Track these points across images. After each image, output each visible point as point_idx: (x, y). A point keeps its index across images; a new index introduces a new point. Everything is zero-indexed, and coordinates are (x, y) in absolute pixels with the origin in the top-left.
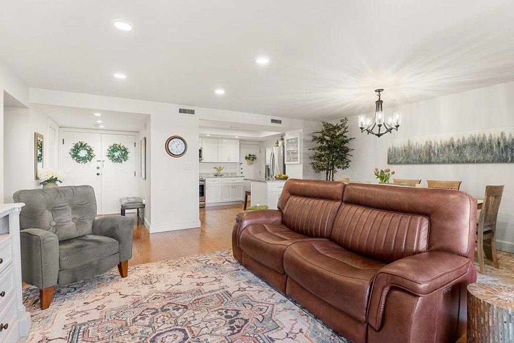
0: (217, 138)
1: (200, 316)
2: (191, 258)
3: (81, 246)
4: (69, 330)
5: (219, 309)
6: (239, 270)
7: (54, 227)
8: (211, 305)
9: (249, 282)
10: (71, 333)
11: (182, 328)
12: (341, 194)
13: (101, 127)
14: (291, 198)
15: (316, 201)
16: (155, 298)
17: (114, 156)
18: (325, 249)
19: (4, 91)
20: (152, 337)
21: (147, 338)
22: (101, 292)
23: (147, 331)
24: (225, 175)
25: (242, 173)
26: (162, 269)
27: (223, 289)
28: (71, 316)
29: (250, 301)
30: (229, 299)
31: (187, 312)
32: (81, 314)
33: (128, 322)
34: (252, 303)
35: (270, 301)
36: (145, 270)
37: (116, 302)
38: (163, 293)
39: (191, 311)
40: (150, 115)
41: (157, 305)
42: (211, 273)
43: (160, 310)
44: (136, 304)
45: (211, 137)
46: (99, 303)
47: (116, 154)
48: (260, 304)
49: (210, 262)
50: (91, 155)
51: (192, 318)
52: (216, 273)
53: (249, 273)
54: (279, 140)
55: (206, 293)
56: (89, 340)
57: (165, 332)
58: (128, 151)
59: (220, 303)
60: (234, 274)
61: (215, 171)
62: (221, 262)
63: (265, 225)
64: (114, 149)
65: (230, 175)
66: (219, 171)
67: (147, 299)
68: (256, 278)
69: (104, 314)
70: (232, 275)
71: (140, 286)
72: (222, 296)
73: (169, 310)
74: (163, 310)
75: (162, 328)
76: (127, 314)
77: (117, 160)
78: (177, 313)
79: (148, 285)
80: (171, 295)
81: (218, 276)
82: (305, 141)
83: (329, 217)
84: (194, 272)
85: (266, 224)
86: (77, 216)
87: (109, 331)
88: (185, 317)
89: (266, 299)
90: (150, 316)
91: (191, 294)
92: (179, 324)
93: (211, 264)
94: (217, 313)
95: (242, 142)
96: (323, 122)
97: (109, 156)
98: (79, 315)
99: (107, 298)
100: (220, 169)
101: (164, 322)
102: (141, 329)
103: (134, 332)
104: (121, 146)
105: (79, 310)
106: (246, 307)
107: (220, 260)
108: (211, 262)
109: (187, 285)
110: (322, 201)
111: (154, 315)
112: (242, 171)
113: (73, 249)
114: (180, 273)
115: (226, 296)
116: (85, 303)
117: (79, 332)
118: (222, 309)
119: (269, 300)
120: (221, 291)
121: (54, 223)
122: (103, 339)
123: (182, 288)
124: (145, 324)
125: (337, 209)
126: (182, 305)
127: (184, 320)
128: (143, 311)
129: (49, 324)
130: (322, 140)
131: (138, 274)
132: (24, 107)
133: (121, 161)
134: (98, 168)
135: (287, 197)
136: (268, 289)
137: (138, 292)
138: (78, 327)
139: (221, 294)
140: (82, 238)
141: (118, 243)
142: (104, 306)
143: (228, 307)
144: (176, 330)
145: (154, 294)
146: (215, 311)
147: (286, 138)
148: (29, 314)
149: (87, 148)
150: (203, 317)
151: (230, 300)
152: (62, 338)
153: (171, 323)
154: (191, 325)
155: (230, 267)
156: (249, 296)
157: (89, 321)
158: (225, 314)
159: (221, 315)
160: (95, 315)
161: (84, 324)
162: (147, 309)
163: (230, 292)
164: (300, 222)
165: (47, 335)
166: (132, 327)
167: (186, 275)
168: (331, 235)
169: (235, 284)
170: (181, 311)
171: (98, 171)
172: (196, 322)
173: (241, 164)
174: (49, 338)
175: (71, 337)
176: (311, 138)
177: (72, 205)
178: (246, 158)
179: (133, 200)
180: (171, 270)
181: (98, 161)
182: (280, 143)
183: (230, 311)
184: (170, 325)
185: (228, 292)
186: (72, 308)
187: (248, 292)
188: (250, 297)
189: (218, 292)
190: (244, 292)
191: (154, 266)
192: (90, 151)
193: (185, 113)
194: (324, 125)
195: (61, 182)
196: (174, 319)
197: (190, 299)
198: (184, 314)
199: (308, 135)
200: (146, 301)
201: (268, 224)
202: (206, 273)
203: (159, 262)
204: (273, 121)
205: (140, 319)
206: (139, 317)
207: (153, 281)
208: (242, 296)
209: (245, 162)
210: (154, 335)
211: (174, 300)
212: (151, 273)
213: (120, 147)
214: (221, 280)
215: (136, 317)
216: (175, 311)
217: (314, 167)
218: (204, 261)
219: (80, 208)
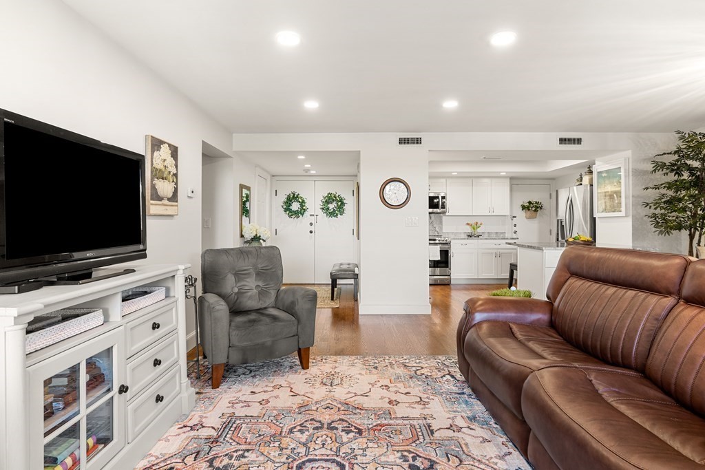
0: (471, 177)
1: (374, 451)
2: (397, 359)
3: (254, 321)
4: (224, 420)
5: (405, 451)
6: (463, 394)
7: (236, 294)
8: (396, 440)
9: (473, 419)
10: (224, 426)
11: (342, 462)
12: (677, 280)
13: (313, 172)
14: (572, 280)
15: (621, 292)
16: (328, 407)
17: (328, 209)
18: (618, 393)
19: (203, 141)
20: (300, 461)
21: (295, 460)
22: (272, 382)
23: (299, 450)
24: (486, 236)
25: (515, 232)
26: (353, 368)
27: (425, 419)
28: (232, 403)
29: (461, 453)
30: (427, 438)
31: (358, 440)
32: (243, 405)
33: (284, 430)
34: (464, 457)
35: (496, 464)
36: (331, 365)
37: (283, 400)
38: (340, 403)
39: (365, 440)
40: (359, 151)
41: (326, 418)
42: (417, 389)
43: (326, 426)
44: (303, 409)
45: (461, 177)
46: (265, 396)
47: (331, 206)
48: (477, 464)
49: (422, 371)
50: (304, 208)
51: (361, 452)
52: (425, 390)
53: (479, 402)
54: (583, 174)
55: (396, 418)
56: (237, 440)
57: (319, 460)
58: (345, 201)
59: (411, 441)
60: (452, 399)
61: (469, 230)
62: (440, 374)
63: (512, 325)
64: (329, 199)
65: (494, 236)
66: (474, 228)
67: (318, 406)
68: (487, 415)
69: (264, 411)
70: (449, 400)
71: (318, 385)
72: (419, 430)
73: (337, 429)
74: (331, 427)
75: (317, 452)
76: (287, 420)
77: (332, 214)
78: (345, 438)
79: (327, 387)
80: (349, 408)
81: (426, 396)
82: (638, 173)
83: (644, 327)
84: (393, 381)
85: (515, 323)
86: (261, 284)
87: (260, 435)
88: (354, 446)
89: (492, 458)
90: (311, 431)
91: (375, 414)
92: (341, 454)
93: (423, 374)
94: (399, 455)
95: (515, 182)
96: (678, 132)
97: (323, 209)
98: (241, 404)
99: (276, 392)
100: (477, 225)
101: (323, 445)
102: (293, 446)
103: (284, 446)
104: (337, 195)
105: (243, 400)
106: (449, 460)
107: (439, 371)
108: (425, 371)
109: (376, 400)
110: (631, 293)
111: (316, 431)
112: (515, 229)
113: (245, 322)
114: (373, 378)
115: (425, 432)
116: (252, 392)
117: (231, 427)
118: (410, 452)
119: (495, 460)
120: (420, 422)
121: (236, 290)
122: (250, 444)
123: (366, 403)
124: (301, 440)
125: (664, 313)
126: (356, 428)
127: (350, 451)
128: (306, 421)
129: (211, 408)
130: (676, 168)
131: (322, 368)
132: (225, 156)
133: (337, 215)
134: (311, 224)
135: (563, 279)
136: (502, 440)
137: (312, 393)
138: (233, 420)
139: (417, 427)
140: (261, 311)
141: (296, 322)
142: (268, 402)
143: (420, 451)
144: (333, 461)
145: (329, 401)
146: (398, 451)
147: (595, 169)
148: (193, 390)
149: (300, 200)
150: (377, 455)
151: (427, 440)
152: (214, 428)
153: (331, 449)
154: (356, 461)
155: (450, 386)
156: (462, 442)
157: (246, 416)
158: (411, 462)
159: (404, 461)
160: (255, 410)
161: (240, 418)
162: (311, 420)
163: (434, 427)
164: (582, 329)
165: (204, 420)
166: (285, 439)
167: (379, 384)
168: (644, 365)
169: (448, 415)
170: (351, 435)
171: (312, 228)
172: (365, 460)
173: (515, 217)
174: (204, 425)
175: (221, 431)
176: (650, 167)
177: (256, 269)
178: (523, 207)
179: (345, 267)
180: (363, 372)
181: (311, 215)
182: (586, 180)
183: (421, 459)
184: (329, 452)
185: (429, 426)
186: (239, 394)
187: (464, 436)
188: (463, 446)
189: (415, 422)
190: (456, 434)
191: (345, 361)
192: (302, 203)
193: (407, 143)
194: (682, 138)
195: (264, 241)
196: (337, 445)
197: (370, 421)
198: (354, 442)
199: (644, 160)
200: (314, 408)
201: (518, 324)
202: (410, 387)
203: (354, 357)
204: (562, 141)
205: (299, 431)
206: (299, 428)
207: (336, 382)
208: (451, 439)
209: (522, 215)
210: (304, 460)
211: (349, 416)
212: (337, 370)
213: (335, 197)
214: (428, 403)
215: (295, 427)
216: (343, 433)
217: (658, 222)
218: (414, 369)
219: (264, 273)
